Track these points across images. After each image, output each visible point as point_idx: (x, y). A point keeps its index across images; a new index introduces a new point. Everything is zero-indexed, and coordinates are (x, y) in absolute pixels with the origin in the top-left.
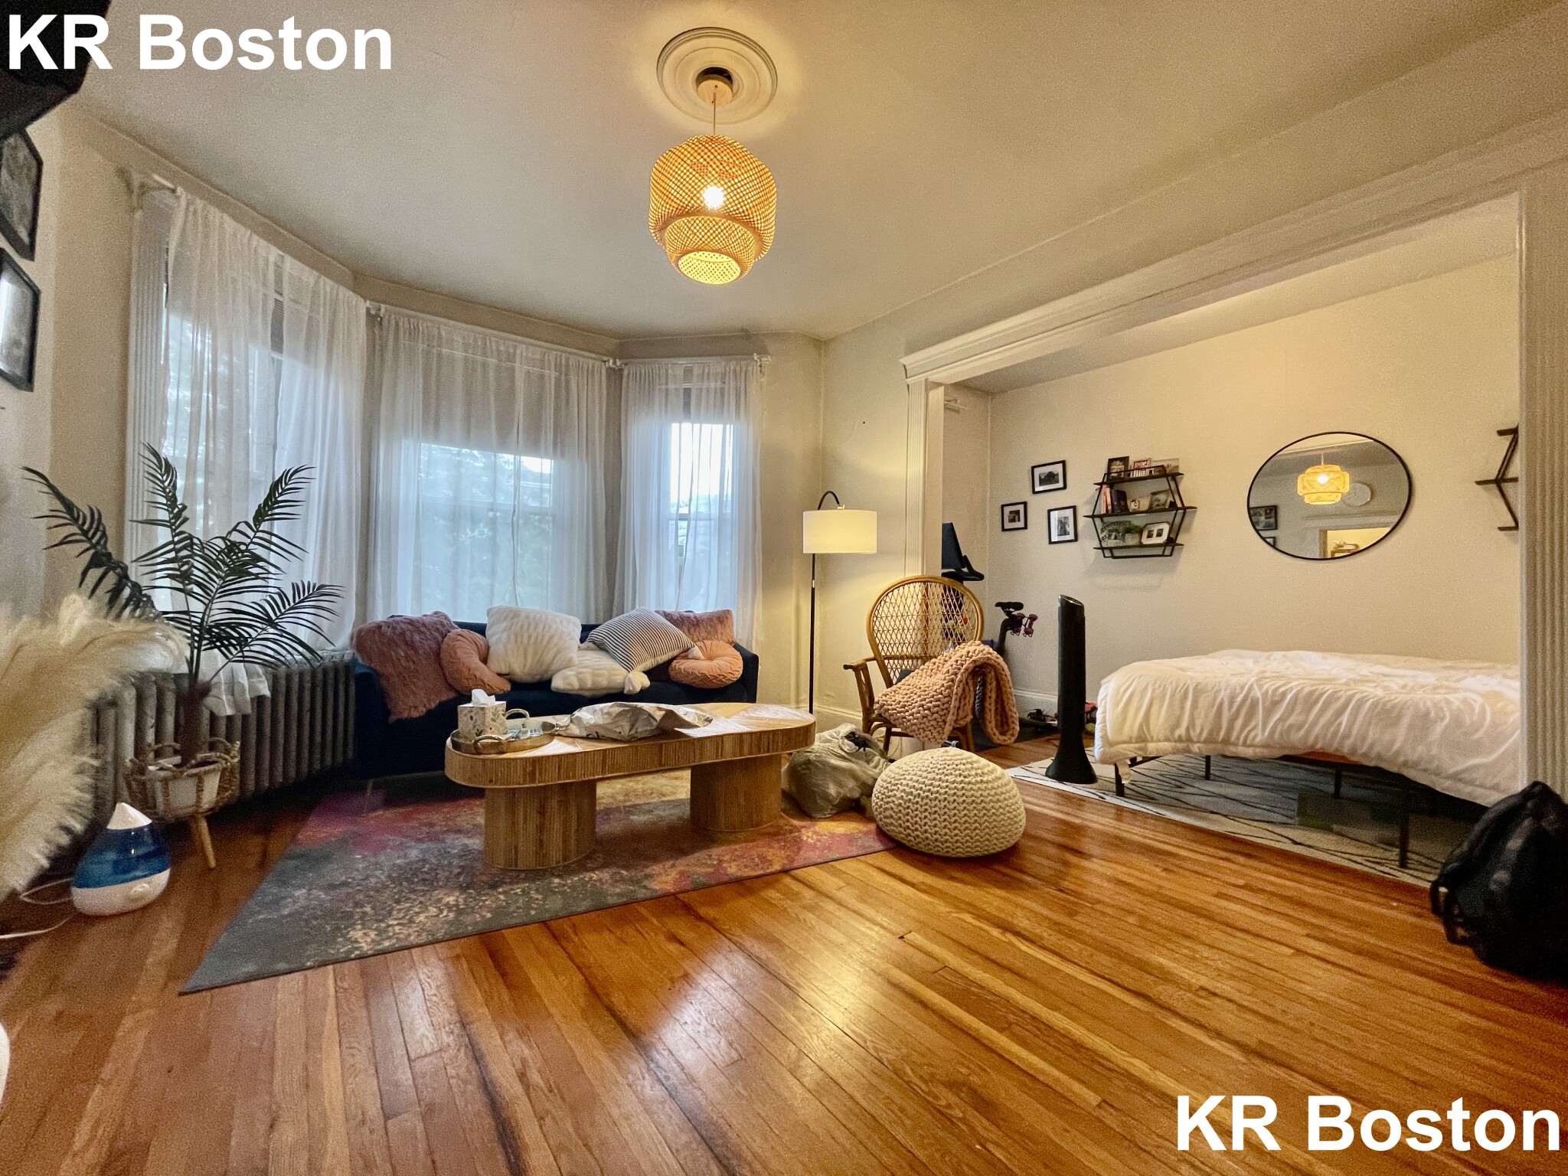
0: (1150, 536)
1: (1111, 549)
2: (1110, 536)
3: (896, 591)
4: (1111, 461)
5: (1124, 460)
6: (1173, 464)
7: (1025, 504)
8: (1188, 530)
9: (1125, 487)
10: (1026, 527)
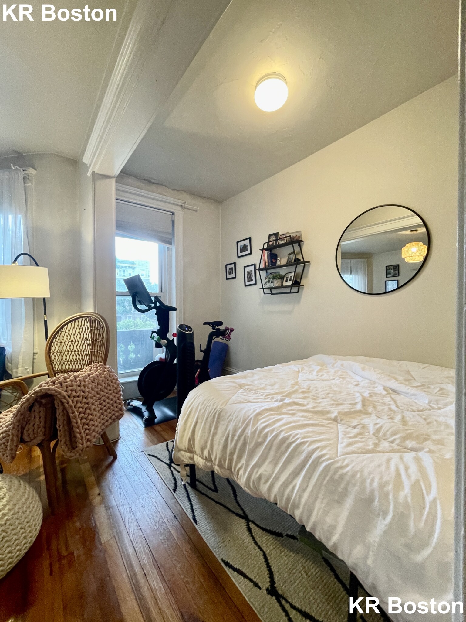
0: (287, 281)
1: (270, 289)
2: (269, 281)
3: (70, 324)
4: (270, 236)
5: (276, 234)
6: (298, 235)
7: (235, 263)
8: (307, 276)
9: (276, 251)
10: (235, 277)
